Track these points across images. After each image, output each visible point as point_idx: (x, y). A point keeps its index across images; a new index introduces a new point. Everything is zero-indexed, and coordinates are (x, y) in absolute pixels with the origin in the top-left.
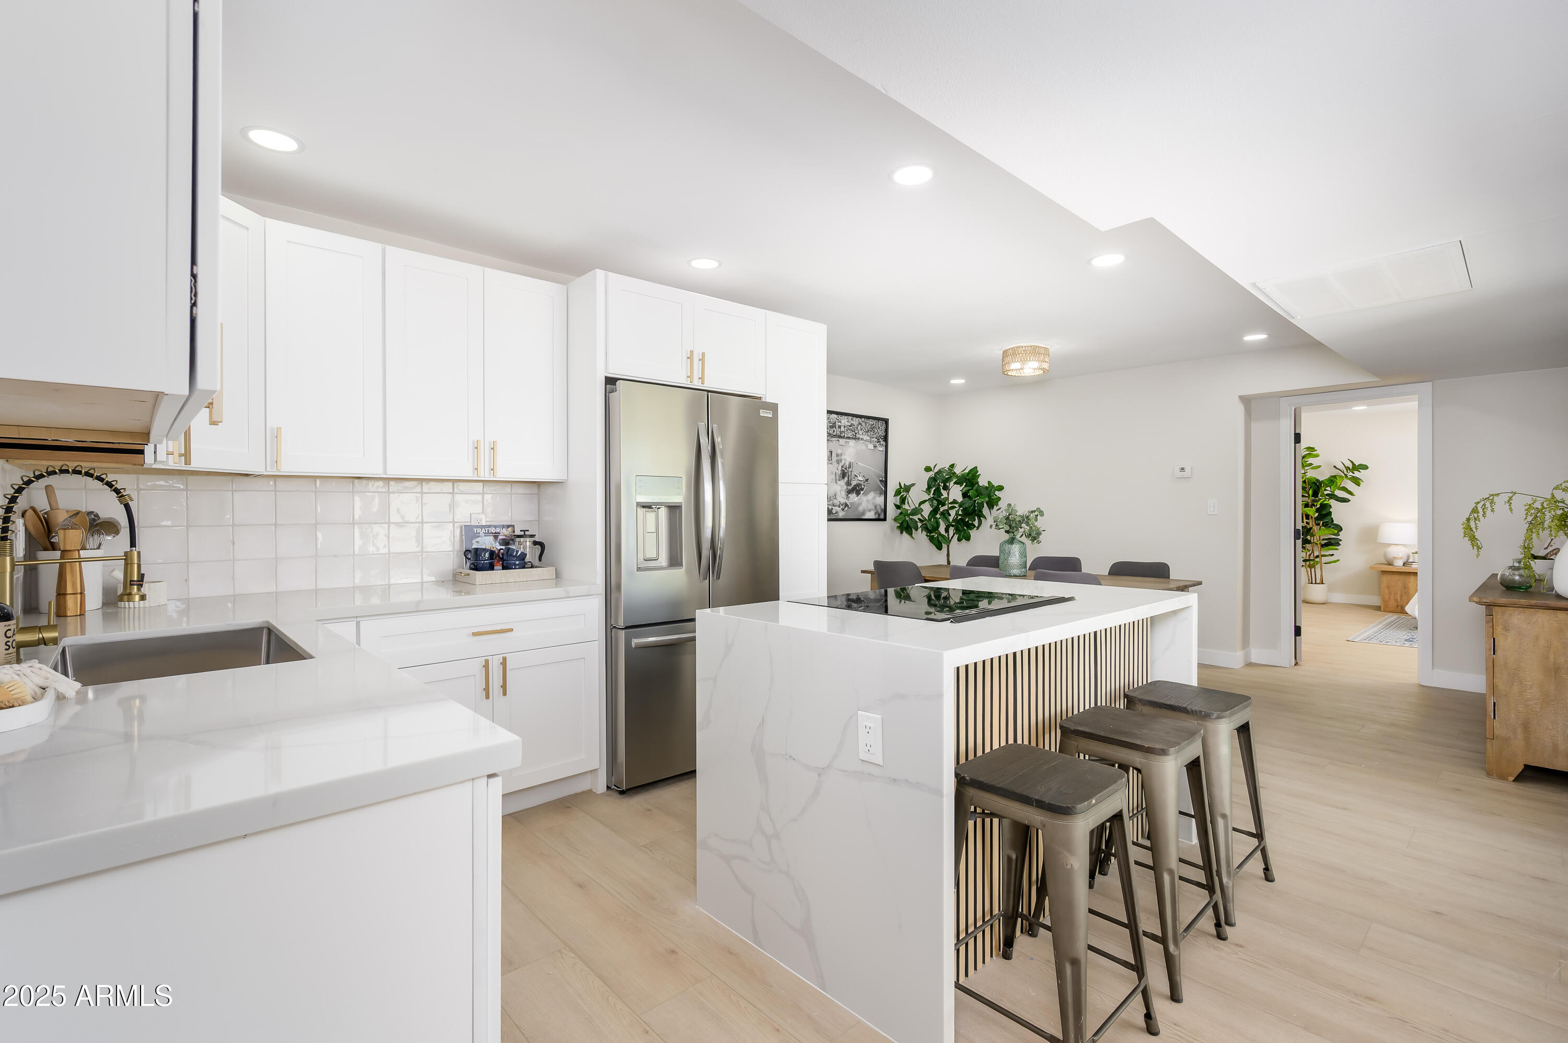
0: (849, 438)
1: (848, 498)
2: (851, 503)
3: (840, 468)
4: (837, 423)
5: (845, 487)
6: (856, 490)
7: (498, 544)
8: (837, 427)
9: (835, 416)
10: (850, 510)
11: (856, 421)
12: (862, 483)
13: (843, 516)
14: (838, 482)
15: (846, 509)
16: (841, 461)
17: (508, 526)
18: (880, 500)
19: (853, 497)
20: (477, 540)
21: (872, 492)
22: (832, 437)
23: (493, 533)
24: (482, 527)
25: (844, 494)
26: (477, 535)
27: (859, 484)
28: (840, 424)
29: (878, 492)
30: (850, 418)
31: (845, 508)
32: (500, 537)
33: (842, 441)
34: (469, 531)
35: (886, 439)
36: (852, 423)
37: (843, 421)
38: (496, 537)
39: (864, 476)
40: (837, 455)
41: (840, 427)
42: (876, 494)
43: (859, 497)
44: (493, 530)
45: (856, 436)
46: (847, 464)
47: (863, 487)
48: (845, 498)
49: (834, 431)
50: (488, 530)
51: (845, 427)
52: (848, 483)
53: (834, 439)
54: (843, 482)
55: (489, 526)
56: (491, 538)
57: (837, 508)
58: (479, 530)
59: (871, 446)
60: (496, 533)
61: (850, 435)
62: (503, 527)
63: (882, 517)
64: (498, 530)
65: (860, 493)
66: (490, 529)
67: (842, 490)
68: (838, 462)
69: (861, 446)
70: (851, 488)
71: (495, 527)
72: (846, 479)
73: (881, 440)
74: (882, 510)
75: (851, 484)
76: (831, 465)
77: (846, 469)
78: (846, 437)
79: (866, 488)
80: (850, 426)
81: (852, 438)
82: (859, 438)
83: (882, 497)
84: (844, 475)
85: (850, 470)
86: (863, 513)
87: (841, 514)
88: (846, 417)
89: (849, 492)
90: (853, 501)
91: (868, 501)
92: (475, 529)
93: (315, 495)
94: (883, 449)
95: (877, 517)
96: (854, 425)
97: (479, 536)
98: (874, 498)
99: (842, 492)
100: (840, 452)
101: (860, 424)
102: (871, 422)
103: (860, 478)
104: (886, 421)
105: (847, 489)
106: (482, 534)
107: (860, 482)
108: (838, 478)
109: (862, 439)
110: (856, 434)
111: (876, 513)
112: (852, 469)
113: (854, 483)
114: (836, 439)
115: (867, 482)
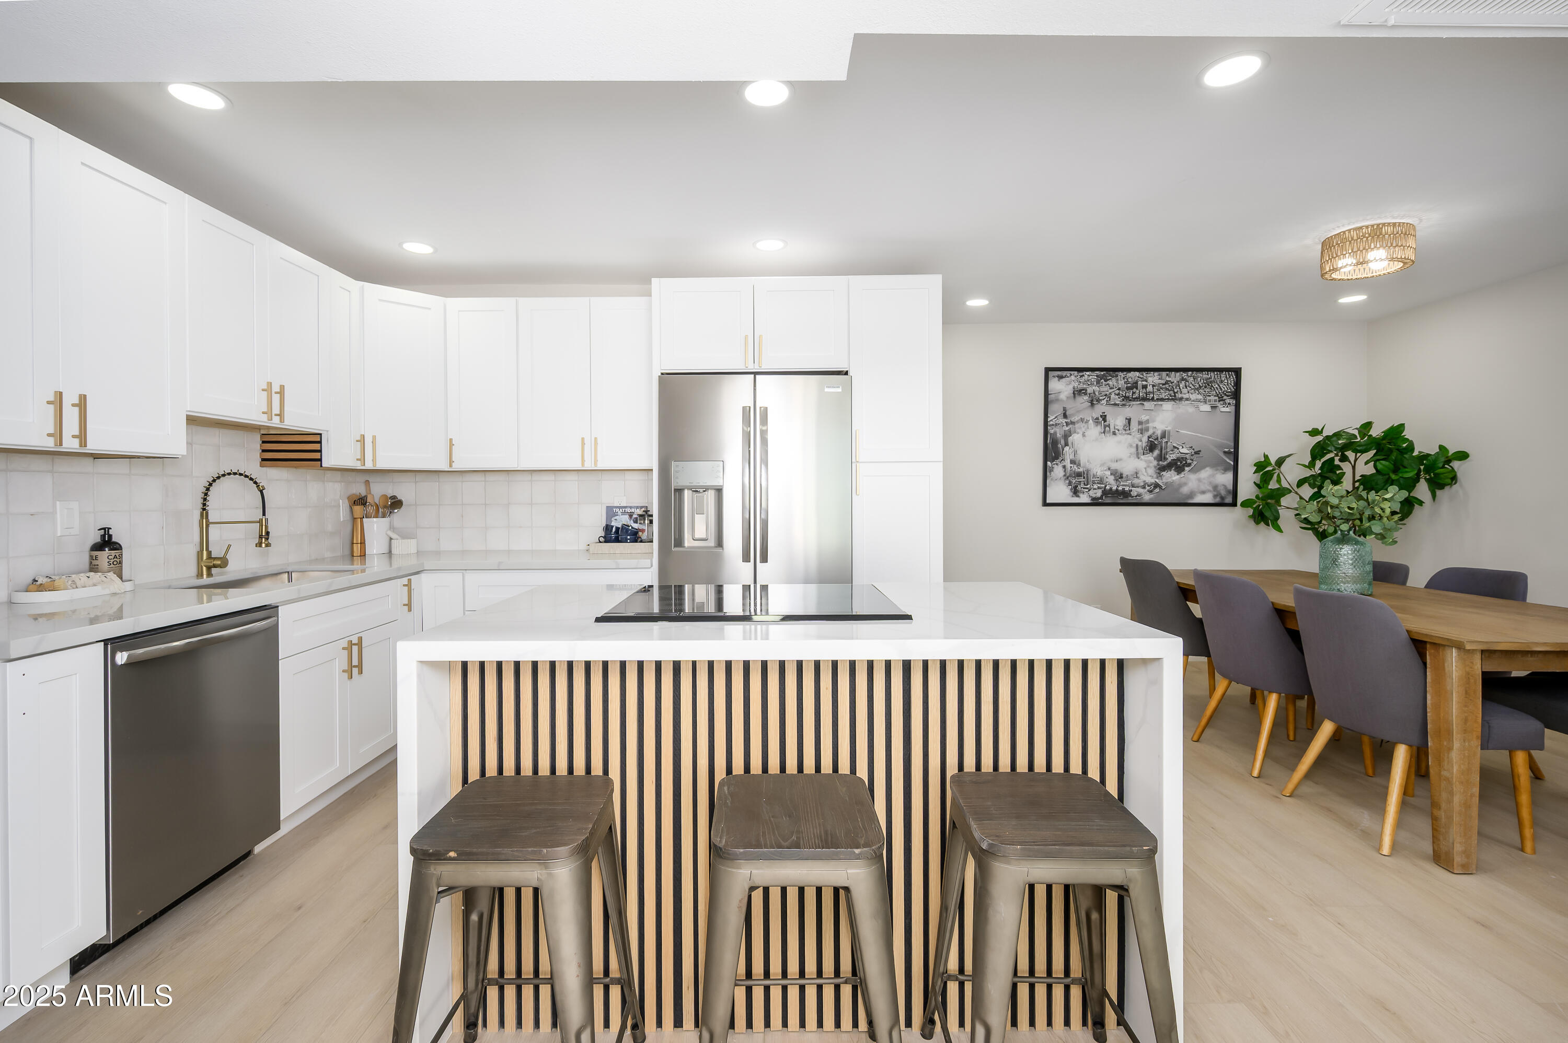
0: (1162, 400)
1: (1159, 476)
2: (1166, 484)
3: (1145, 439)
4: (1139, 382)
5: (1155, 463)
6: (1179, 465)
7: (632, 521)
8: (1140, 386)
9: (1137, 374)
10: (1163, 492)
11: (1175, 378)
12: (1187, 456)
13: (1150, 499)
14: (1142, 457)
15: (1157, 490)
16: (1147, 430)
17: (642, 507)
18: (1225, 479)
19: (1171, 476)
20: (615, 518)
21: (1208, 469)
22: (1130, 400)
23: (628, 513)
24: (620, 507)
25: (1151, 471)
26: (615, 514)
27: (1182, 458)
28: (1144, 383)
29: (1219, 468)
30: (1164, 374)
31: (1154, 489)
32: (635, 516)
33: (1147, 405)
34: (611, 512)
35: (1236, 395)
36: (1168, 379)
37: (1150, 380)
38: (631, 516)
39: (1191, 447)
40: (1140, 423)
41: (1145, 387)
42: (1217, 470)
43: (1182, 475)
44: (628, 510)
45: (1175, 396)
46: (1159, 433)
47: (1189, 461)
48: (1155, 476)
49: (1134, 393)
50: (625, 510)
51: (1153, 386)
52: (1161, 458)
53: (1134, 403)
54: (1151, 458)
55: (625, 507)
56: (627, 517)
57: (1140, 490)
58: (617, 510)
59: (1206, 408)
60: (631, 513)
61: (1164, 395)
62: (637, 507)
63: (1229, 500)
64: (633, 510)
65: (1183, 470)
66: (626, 509)
67: (1148, 467)
68: (1141, 431)
69: (1185, 408)
70: (1165, 463)
71: (631, 507)
72: (1156, 452)
73: (1225, 397)
74: (1229, 492)
75: (1165, 459)
76: (1129, 436)
77: (1157, 439)
78: (1157, 399)
79: (1195, 463)
80: (1163, 384)
81: (1168, 399)
82: (1181, 399)
83: (1229, 476)
84: (1151, 447)
85: (1165, 440)
86: (1192, 494)
87: (1147, 497)
88: (1156, 374)
89: (1162, 469)
90: (1170, 480)
91: (1199, 480)
92: (615, 509)
93: (508, 484)
94: (1231, 409)
95: (1218, 500)
96: (1172, 383)
97: (618, 515)
98: (1213, 476)
99: (1148, 469)
100: (1144, 418)
101: (1183, 379)
102: (1205, 375)
103: (1185, 450)
104: (1237, 372)
105: (1158, 465)
106: (619, 513)
107: (1183, 456)
108: (1141, 451)
109: (1187, 399)
110: (1175, 393)
111: (1215, 496)
112: (1169, 439)
113: (1171, 457)
114: (1139, 402)
115: (1197, 456)
